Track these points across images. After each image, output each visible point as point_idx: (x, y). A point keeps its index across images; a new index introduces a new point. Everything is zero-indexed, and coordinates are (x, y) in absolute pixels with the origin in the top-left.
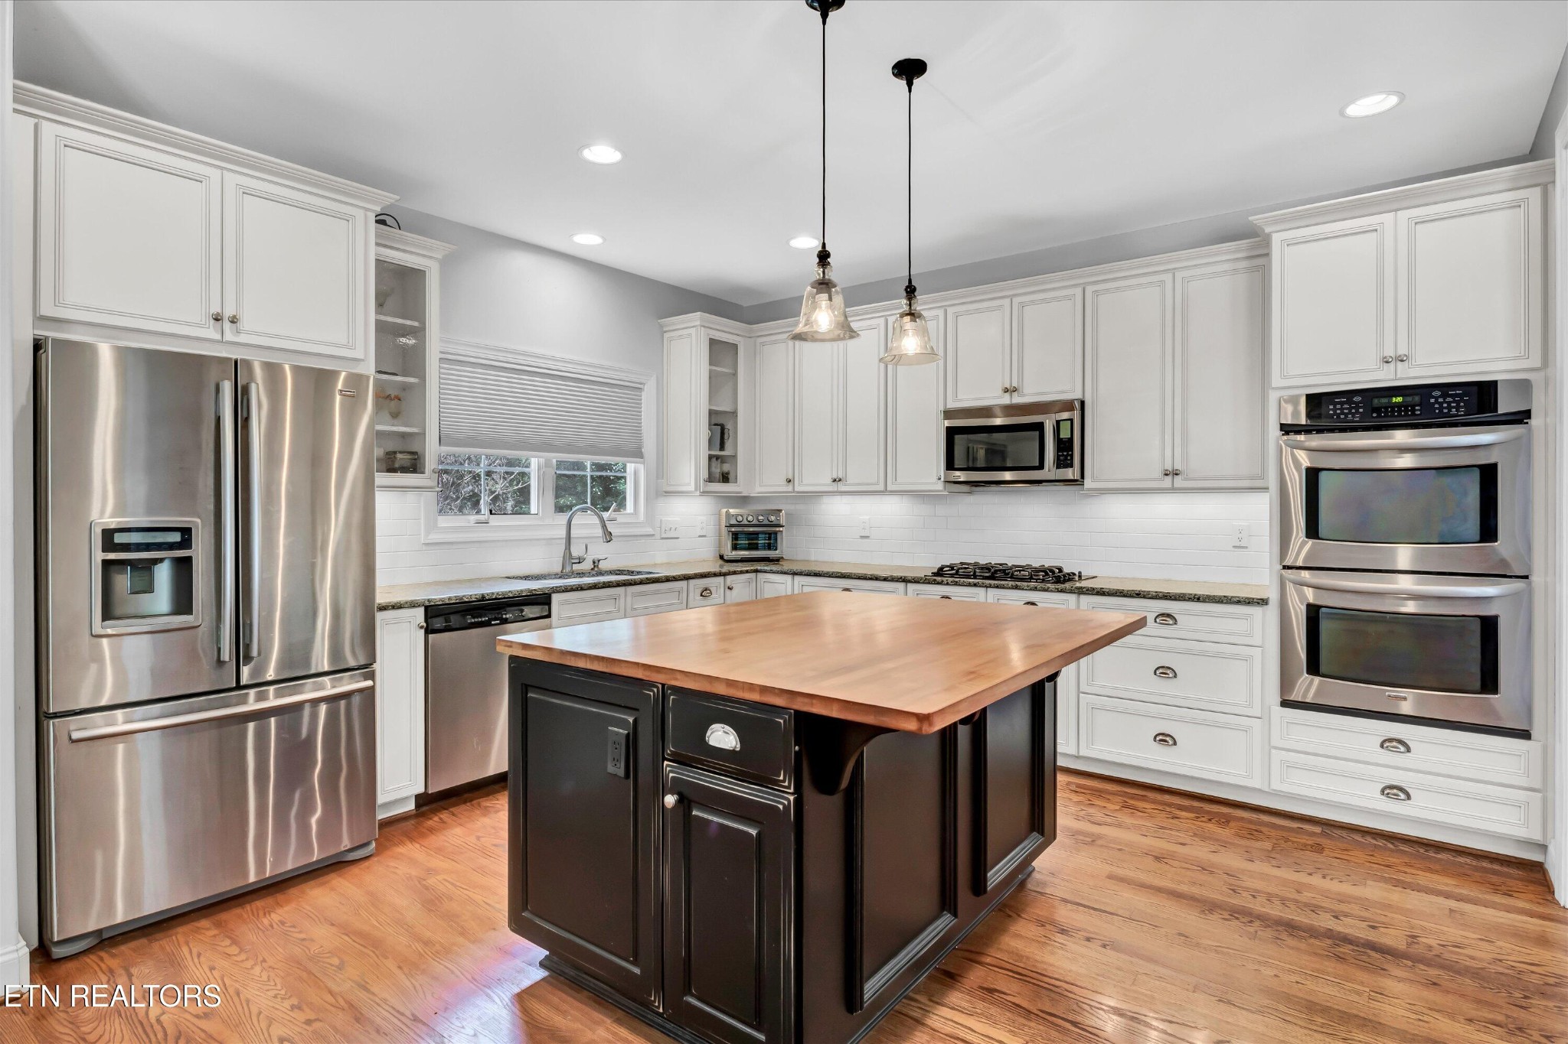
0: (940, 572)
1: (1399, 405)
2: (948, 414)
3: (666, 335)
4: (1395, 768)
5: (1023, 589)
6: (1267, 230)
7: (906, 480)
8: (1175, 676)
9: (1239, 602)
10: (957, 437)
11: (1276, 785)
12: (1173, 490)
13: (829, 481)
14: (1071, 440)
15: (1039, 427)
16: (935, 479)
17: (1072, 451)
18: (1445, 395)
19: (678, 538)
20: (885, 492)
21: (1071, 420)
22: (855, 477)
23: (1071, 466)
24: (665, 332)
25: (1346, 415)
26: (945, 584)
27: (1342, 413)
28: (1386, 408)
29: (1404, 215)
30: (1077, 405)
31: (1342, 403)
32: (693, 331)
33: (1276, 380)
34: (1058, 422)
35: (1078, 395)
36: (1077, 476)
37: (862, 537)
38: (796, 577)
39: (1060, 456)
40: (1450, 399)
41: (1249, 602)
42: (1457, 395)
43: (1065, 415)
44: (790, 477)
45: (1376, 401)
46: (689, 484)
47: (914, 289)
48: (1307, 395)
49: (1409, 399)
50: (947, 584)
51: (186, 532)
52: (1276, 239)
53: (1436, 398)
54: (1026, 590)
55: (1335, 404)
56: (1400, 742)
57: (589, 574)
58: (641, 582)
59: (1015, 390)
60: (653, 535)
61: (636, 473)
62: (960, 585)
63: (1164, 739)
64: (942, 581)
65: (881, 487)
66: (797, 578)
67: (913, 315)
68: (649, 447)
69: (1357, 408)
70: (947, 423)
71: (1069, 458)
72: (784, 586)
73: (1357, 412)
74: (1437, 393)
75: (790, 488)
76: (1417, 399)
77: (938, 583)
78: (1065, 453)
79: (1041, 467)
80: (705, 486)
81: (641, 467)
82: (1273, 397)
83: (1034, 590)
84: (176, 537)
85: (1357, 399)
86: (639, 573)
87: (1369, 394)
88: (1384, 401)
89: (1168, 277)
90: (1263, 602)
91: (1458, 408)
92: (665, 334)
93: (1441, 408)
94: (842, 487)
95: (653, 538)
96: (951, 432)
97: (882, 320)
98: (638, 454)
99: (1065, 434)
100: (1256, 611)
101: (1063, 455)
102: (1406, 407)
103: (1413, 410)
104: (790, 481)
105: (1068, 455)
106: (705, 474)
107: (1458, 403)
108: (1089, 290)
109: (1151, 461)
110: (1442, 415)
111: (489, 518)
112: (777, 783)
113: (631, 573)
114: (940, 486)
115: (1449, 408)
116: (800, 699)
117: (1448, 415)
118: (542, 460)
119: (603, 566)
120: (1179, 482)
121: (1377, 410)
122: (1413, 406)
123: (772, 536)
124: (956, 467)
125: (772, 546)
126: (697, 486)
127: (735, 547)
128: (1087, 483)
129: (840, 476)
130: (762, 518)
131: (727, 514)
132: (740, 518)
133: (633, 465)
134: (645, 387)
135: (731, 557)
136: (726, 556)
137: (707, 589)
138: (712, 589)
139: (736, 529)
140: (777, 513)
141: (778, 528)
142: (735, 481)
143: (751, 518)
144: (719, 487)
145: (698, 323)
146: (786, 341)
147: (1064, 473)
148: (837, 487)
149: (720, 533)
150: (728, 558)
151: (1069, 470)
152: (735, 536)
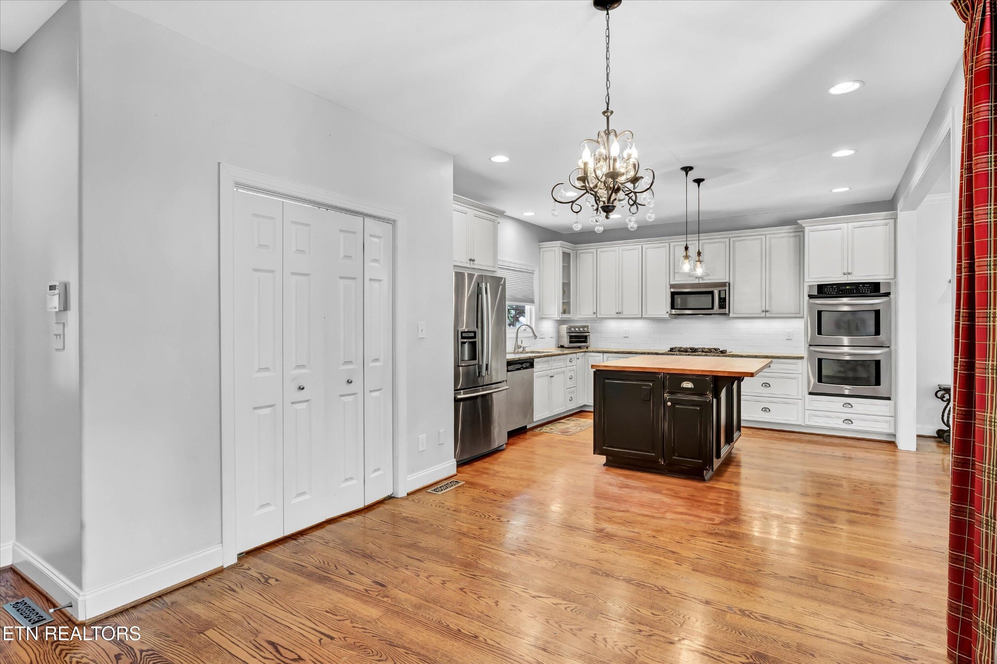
0: (672, 350)
1: (849, 289)
2: (672, 286)
3: (541, 251)
4: (847, 413)
5: (709, 356)
6: (803, 225)
7: (651, 312)
8: (770, 386)
9: (794, 358)
10: (676, 296)
11: (807, 423)
12: (765, 317)
13: (615, 313)
14: (725, 298)
15: (712, 293)
16: (665, 313)
17: (726, 302)
18: (863, 287)
19: (544, 338)
20: (642, 318)
21: (725, 290)
22: (626, 313)
23: (725, 308)
24: (541, 249)
25: (831, 292)
27: (830, 291)
28: (844, 290)
29: (850, 224)
30: (727, 284)
31: (830, 288)
32: (556, 248)
33: (806, 279)
34: (720, 291)
35: (727, 280)
36: (727, 312)
37: (624, 337)
38: (605, 354)
40: (865, 288)
41: (798, 358)
42: (867, 287)
43: (723, 288)
44: (595, 311)
45: (841, 288)
46: (554, 314)
47: (700, 253)
48: (818, 285)
49: (852, 287)
50: (677, 355)
51: (475, 333)
52: (807, 229)
53: (861, 287)
54: (711, 356)
55: (827, 288)
56: (849, 404)
57: (521, 353)
58: (544, 356)
59: (701, 278)
60: (541, 335)
63: (766, 410)
64: (674, 354)
65: (640, 316)
67: (699, 261)
68: (536, 300)
69: (835, 290)
70: (672, 290)
71: (724, 305)
72: (598, 357)
73: (835, 291)
74: (861, 286)
75: (595, 316)
76: (855, 287)
79: (712, 308)
80: (561, 315)
81: (533, 308)
82: (806, 285)
83: (714, 356)
84: (472, 335)
85: (835, 287)
86: (543, 352)
87: (839, 285)
88: (844, 288)
89: (763, 237)
90: (802, 358)
91: (868, 291)
93: (862, 291)
94: (621, 316)
96: (673, 294)
97: (640, 246)
98: (532, 301)
99: (723, 296)
100: (799, 361)
101: (722, 304)
102: (851, 290)
103: (853, 291)
104: (595, 313)
106: (561, 311)
107: (868, 289)
108: (732, 240)
109: (756, 307)
110: (862, 293)
112: (707, 395)
113: (539, 352)
114: (667, 316)
115: (865, 291)
116: (715, 372)
117: (865, 293)
119: (527, 350)
120: (768, 315)
121: (841, 291)
122: (853, 290)
123: (586, 337)
124: (675, 308)
125: (585, 342)
126: (558, 316)
127: (571, 342)
128: (731, 315)
129: (620, 311)
130: (581, 329)
131: (567, 328)
132: (573, 329)
133: (529, 306)
134: (535, 273)
135: (569, 346)
136: (566, 346)
137: (571, 359)
138: (573, 359)
139: (571, 334)
140: (587, 327)
141: (587, 334)
142: (569, 313)
143: (577, 329)
144: (566, 316)
145: (559, 245)
146: (592, 252)
147: (722, 311)
148: (617, 316)
149: (559, 337)
150: (567, 347)
151: (724, 309)
152: (571, 337)
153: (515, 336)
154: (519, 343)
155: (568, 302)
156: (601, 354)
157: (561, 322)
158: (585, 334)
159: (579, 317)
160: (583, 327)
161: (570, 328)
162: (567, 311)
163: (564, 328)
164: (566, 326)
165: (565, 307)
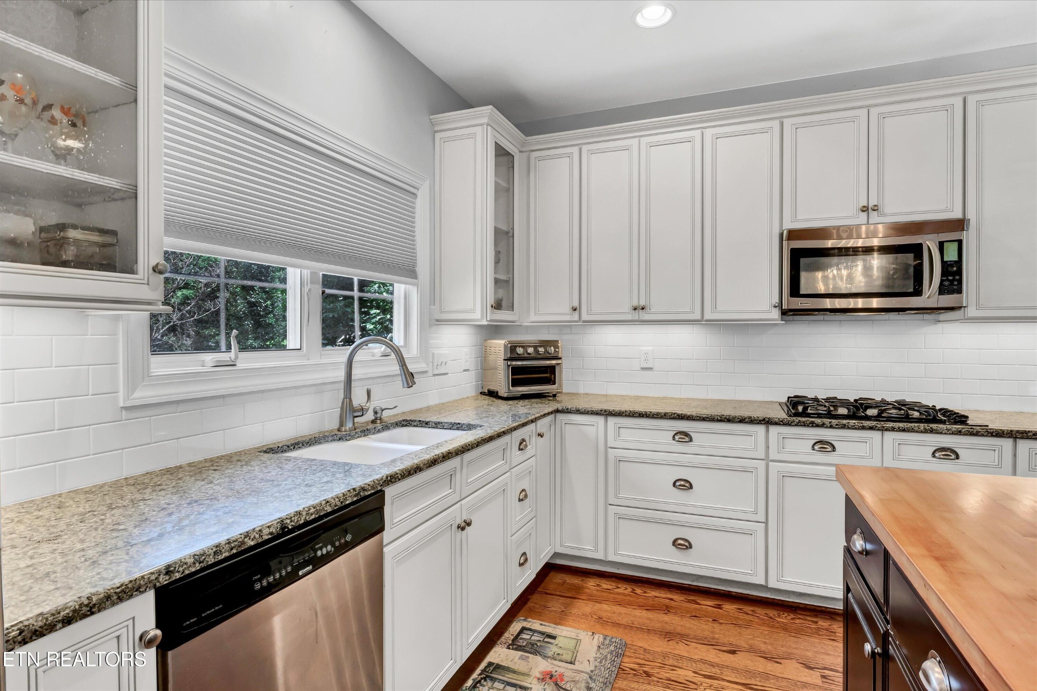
2: (793, 234)
3: (438, 136)
5: (941, 433)
7: (729, 306)
10: (804, 261)
13: (629, 310)
14: (959, 262)
15: (916, 249)
16: (768, 307)
17: (961, 276)
19: (446, 374)
20: (703, 321)
21: (959, 242)
22: (657, 310)
23: (958, 292)
24: (436, 132)
26: (827, 427)
32: (478, 130)
34: (942, 243)
35: (959, 214)
36: (963, 303)
37: (643, 369)
38: (610, 418)
39: (944, 280)
43: (956, 236)
44: (576, 304)
46: (473, 311)
50: (831, 427)
54: (946, 434)
59: (875, 209)
60: (426, 372)
61: (406, 297)
62: (848, 428)
64: (824, 424)
65: (697, 316)
66: (612, 421)
68: (423, 267)
70: (794, 244)
71: (956, 283)
72: (593, 428)
75: (576, 317)
77: (818, 426)
78: (950, 278)
79: (918, 292)
80: (492, 313)
81: (414, 291)
83: (957, 434)
92: (436, 134)
94: (645, 316)
95: (425, 376)
96: (794, 256)
98: (410, 272)
99: (951, 257)
101: (948, 280)
104: (575, 310)
105: (954, 280)
106: (491, 300)
108: (972, 99)
111: (236, 358)
114: (776, 314)
118: (306, 273)
123: (552, 369)
124: (802, 292)
125: (551, 381)
126: (484, 313)
127: (515, 383)
128: (972, 311)
129: (642, 303)
130: (541, 350)
131: (505, 346)
132: (520, 351)
133: (403, 286)
134: (419, 193)
135: (511, 395)
136: (503, 392)
137: (523, 440)
138: (527, 439)
139: (514, 363)
140: (554, 343)
141: (554, 362)
142: (512, 308)
143: (531, 350)
144: (503, 316)
145: (485, 120)
146: (569, 156)
147: (947, 300)
148: (635, 316)
149: (484, 367)
150: (505, 395)
151: (955, 296)
152: (515, 370)
153: (341, 374)
154: (358, 398)
155: (507, 282)
156: (600, 420)
157: (494, 330)
158: (548, 362)
159: (533, 318)
160: (545, 344)
161: (513, 349)
162: (504, 304)
163: (499, 345)
164: (502, 342)
165: (501, 293)
